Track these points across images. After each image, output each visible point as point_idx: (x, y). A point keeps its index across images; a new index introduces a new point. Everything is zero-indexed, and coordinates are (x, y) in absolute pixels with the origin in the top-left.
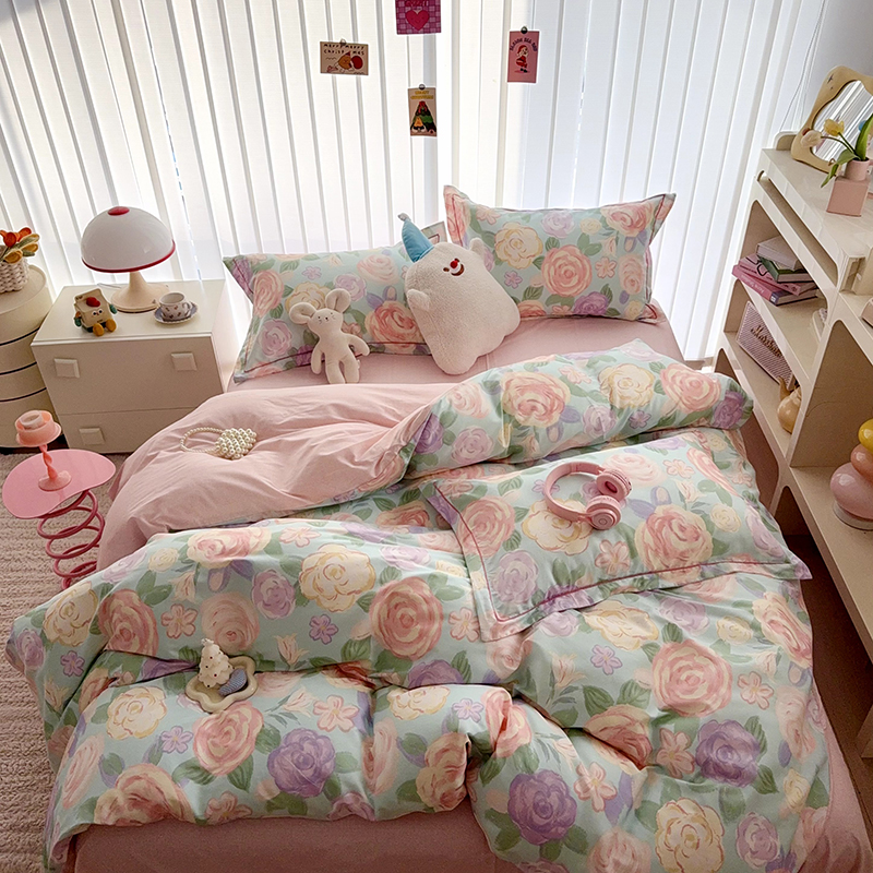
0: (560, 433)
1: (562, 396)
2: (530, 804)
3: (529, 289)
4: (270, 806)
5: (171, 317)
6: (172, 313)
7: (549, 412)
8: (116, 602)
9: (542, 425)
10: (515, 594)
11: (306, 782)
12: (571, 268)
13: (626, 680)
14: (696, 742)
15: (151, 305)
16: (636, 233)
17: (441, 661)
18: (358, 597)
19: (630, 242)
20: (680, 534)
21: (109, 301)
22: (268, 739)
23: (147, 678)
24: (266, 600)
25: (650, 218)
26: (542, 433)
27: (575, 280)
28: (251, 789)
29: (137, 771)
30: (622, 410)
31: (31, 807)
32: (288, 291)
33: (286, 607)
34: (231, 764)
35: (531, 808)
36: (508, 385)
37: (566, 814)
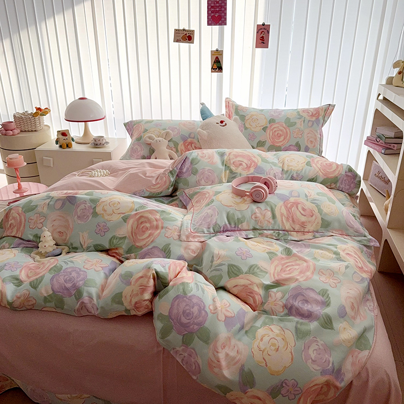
1: (256, 161)
2: (181, 311)
3: (260, 141)
4: (46, 299)
5: (97, 145)
6: (98, 143)
7: (248, 167)
8: (12, 212)
9: (244, 173)
10: (204, 223)
11: (67, 289)
13: (253, 263)
14: (287, 296)
16: (314, 119)
17: (157, 247)
18: (123, 215)
20: (302, 212)
21: (72, 136)
22: (56, 269)
24: (79, 215)
27: (282, 138)
28: (38, 289)
30: (287, 171)
32: (146, 131)
33: (88, 218)
34: (33, 278)
35: (181, 313)
36: (230, 154)
37: (201, 319)
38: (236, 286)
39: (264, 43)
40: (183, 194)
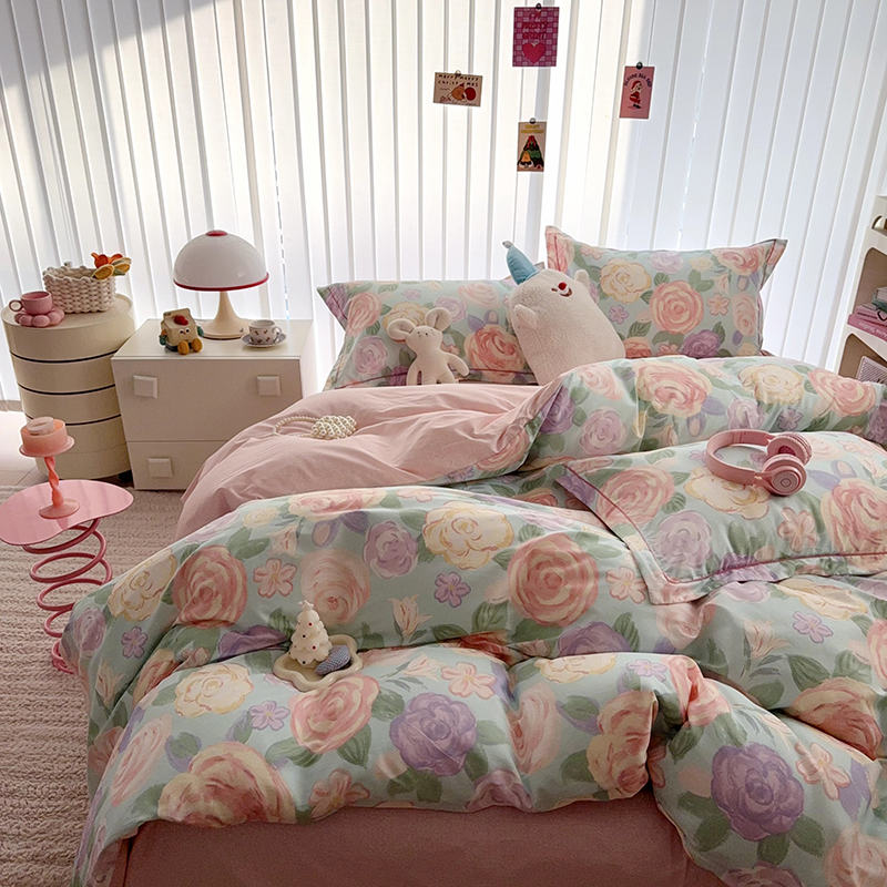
0: (702, 425)
1: (702, 386)
2: (741, 785)
3: (637, 324)
5: (259, 341)
6: (260, 338)
7: (689, 401)
8: (200, 560)
9: (682, 415)
10: (686, 554)
11: (443, 755)
12: (682, 304)
13: (841, 651)
15: (237, 333)
16: (749, 272)
17: (602, 623)
18: (493, 554)
19: (742, 283)
22: (388, 705)
24: (381, 556)
25: (762, 259)
26: (682, 424)
27: (685, 316)
28: (369, 764)
29: (218, 751)
30: (770, 405)
31: (61, 836)
32: (386, 310)
33: (407, 563)
34: (341, 737)
35: (743, 790)
36: (641, 371)
37: (791, 799)
38: (821, 706)
39: (638, 107)
40: (566, 473)
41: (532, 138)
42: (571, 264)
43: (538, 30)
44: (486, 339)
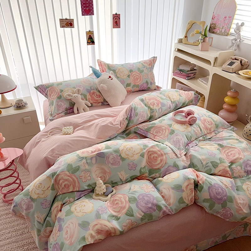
0: (162, 110)
1: (159, 100)
2: (215, 193)
3: (127, 84)
4: (142, 219)
6: (20, 105)
7: (158, 104)
8: (60, 177)
10: (181, 144)
12: (137, 77)
13: (219, 157)
14: (243, 167)
15: (11, 105)
16: (151, 67)
17: (170, 166)
18: (139, 154)
19: (150, 69)
20: (208, 123)
22: (132, 200)
23: (79, 198)
25: (152, 63)
26: (158, 110)
27: (139, 80)
29: (95, 223)
30: (174, 102)
32: (62, 91)
33: (119, 163)
34: (124, 211)
36: (145, 99)
38: (220, 171)
40: (138, 129)
41: (90, 36)
42: (107, 70)
43: (88, 5)
44: (92, 95)
